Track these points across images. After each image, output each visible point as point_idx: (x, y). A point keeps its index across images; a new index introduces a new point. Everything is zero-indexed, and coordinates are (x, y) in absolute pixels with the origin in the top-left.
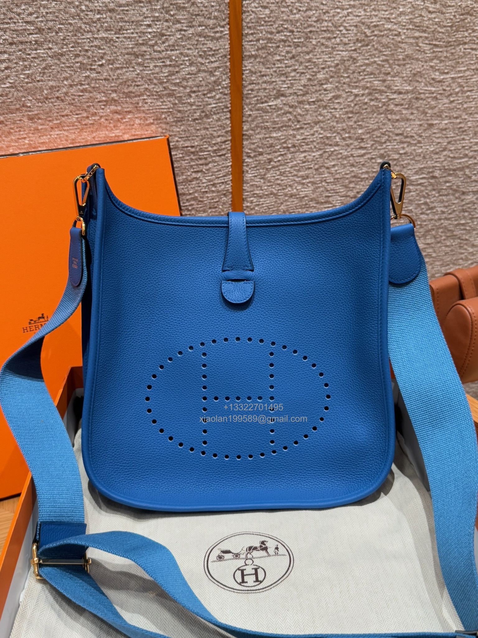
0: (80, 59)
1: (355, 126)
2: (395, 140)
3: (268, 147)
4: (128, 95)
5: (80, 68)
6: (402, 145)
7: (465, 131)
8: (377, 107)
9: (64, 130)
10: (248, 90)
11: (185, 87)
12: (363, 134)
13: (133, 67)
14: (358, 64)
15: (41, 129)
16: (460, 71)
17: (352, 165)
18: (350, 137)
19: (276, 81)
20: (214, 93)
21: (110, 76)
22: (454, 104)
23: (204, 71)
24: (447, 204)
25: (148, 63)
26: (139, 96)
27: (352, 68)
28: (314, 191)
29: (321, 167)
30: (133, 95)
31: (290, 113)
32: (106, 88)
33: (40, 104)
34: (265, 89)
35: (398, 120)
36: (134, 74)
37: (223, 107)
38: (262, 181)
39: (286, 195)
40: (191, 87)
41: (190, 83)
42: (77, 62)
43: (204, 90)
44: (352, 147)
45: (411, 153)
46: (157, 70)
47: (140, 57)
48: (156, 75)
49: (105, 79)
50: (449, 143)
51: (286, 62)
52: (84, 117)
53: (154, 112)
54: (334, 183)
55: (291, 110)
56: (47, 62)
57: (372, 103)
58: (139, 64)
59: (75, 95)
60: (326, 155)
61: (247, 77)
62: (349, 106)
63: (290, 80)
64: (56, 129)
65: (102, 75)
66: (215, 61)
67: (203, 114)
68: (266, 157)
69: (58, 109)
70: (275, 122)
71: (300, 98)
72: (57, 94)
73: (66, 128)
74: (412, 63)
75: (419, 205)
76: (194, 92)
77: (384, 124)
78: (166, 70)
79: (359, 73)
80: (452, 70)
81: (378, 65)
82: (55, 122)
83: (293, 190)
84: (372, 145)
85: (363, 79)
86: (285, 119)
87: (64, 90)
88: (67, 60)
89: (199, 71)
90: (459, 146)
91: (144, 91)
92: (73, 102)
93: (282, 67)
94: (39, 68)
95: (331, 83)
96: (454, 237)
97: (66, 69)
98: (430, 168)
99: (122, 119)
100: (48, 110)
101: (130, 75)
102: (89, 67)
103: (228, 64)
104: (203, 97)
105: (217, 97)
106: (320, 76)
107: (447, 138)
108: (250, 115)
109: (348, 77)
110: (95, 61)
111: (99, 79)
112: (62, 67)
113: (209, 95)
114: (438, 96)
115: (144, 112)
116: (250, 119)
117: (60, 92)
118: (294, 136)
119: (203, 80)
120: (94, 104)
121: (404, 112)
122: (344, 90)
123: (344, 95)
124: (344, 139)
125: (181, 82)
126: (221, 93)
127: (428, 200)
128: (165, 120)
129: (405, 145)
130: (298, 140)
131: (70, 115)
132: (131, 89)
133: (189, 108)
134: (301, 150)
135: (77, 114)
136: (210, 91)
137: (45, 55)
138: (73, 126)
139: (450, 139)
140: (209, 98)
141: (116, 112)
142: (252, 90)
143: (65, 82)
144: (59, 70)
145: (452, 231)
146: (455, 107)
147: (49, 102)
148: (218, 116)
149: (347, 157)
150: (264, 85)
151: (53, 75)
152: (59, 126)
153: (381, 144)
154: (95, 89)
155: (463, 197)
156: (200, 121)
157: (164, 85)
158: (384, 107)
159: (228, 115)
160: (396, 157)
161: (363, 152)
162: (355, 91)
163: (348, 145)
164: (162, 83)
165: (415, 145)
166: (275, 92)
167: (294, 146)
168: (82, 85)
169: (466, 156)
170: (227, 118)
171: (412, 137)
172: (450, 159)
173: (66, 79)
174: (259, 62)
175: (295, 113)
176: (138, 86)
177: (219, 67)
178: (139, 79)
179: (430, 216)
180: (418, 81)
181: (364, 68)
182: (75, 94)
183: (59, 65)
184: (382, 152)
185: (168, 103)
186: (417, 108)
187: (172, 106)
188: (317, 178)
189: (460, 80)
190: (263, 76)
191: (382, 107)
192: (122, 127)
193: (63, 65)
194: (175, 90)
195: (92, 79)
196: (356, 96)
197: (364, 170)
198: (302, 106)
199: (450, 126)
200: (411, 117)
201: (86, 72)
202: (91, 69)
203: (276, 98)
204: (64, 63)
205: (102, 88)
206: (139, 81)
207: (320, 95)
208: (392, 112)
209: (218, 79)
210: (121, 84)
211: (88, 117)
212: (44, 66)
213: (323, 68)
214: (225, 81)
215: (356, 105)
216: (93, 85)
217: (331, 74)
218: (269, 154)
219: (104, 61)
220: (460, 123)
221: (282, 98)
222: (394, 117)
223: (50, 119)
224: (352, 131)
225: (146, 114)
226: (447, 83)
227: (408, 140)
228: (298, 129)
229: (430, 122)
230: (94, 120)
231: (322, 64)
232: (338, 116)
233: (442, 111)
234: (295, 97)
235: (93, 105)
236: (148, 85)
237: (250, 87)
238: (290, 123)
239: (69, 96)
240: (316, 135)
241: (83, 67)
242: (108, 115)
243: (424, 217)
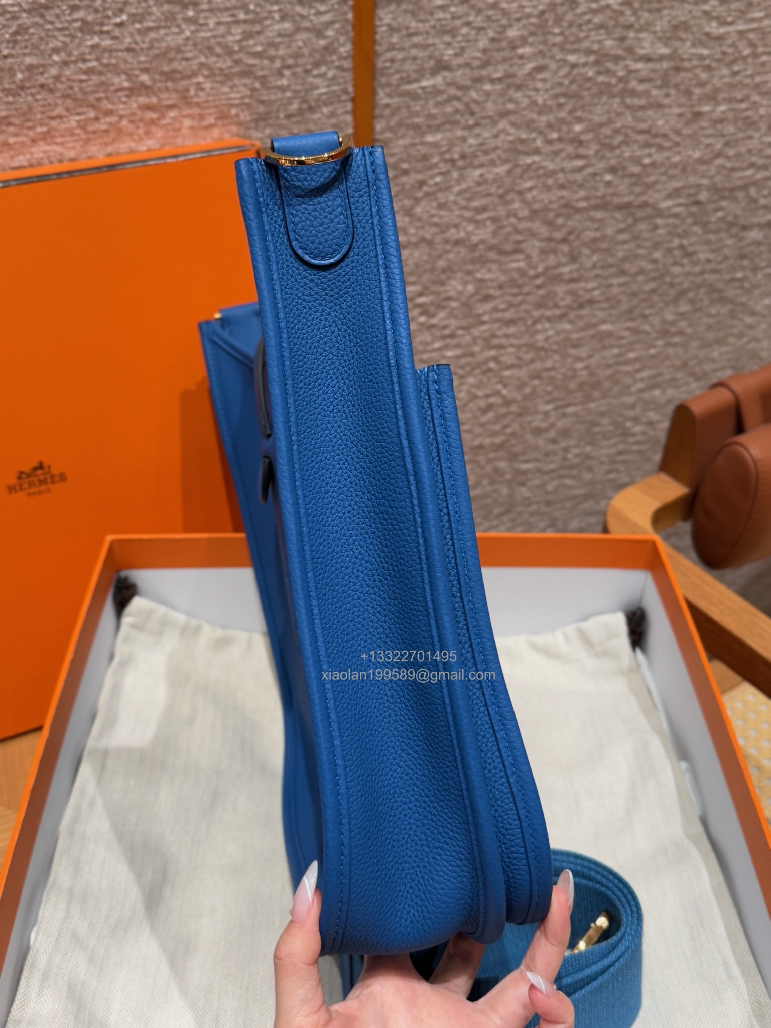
0: (80, 14)
1: (569, 119)
2: (636, 141)
3: (418, 161)
4: (169, 76)
5: (81, 29)
6: (646, 151)
7: (754, 123)
8: (608, 85)
9: (56, 144)
10: (385, 62)
11: (272, 59)
12: (582, 132)
13: (179, 26)
14: (578, 11)
15: (15, 143)
16: (753, 20)
17: (562, 187)
18: (560, 139)
19: (434, 45)
20: (323, 69)
21: (136, 43)
22: (739, 78)
23: (307, 29)
24: (714, 247)
25: (206, 18)
26: (189, 77)
27: (569, 17)
28: (495, 233)
29: (508, 192)
30: (178, 76)
31: (458, 99)
32: (129, 66)
33: (10, 99)
34: (415, 58)
35: (642, 108)
36: (180, 39)
37: (339, 93)
38: (407, 219)
39: (447, 241)
40: (283, 59)
41: (282, 52)
42: (76, 20)
43: (305, 64)
44: (563, 155)
45: (662, 164)
46: (222, 29)
47: (191, 7)
48: (219, 40)
49: (129, 50)
50: (727, 144)
51: (453, 9)
52: (89, 119)
53: (216, 107)
54: (530, 219)
55: (459, 94)
56: (20, 21)
57: (601, 79)
58: (189, 20)
59: (73, 81)
60: (518, 171)
61: (382, 38)
62: (560, 84)
63: (459, 42)
64: (41, 143)
65: (122, 42)
66: (327, 12)
67: (305, 106)
68: (415, 177)
69: (43, 106)
70: (431, 117)
71: (477, 73)
72: (41, 80)
73: (59, 140)
74: (672, 7)
75: (669, 251)
76: (289, 67)
77: (619, 115)
78: (238, 30)
79: (580, 26)
80: (739, 18)
81: (615, 11)
82: (39, 129)
83: (458, 231)
84: (597, 151)
85: (587, 37)
86: (449, 110)
87: (54, 71)
88: (57, 16)
89: (298, 29)
90: (743, 149)
91: (199, 69)
92: (70, 92)
93: (445, 19)
94: (7, 32)
95: (531, 45)
96: (723, 300)
97: (56, 33)
98: (690, 186)
99: (159, 119)
100: (24, 107)
101: (172, 40)
102: (97, 28)
103: (350, 16)
104: (303, 75)
105: (330, 74)
106: (513, 33)
107: (723, 135)
108: (387, 106)
109: (562, 33)
110: (109, 17)
111: (117, 50)
112: (48, 30)
113: (315, 72)
114: (714, 64)
115: (198, 105)
116: (387, 112)
117: (46, 75)
118: (464, 139)
119: (305, 45)
120: (109, 94)
121: (654, 92)
122: (553, 57)
123: (553, 66)
124: (549, 142)
125: (264, 51)
126: (338, 68)
127: (685, 242)
128: (236, 120)
129: (653, 150)
130: (471, 146)
131: (66, 117)
132: (175, 65)
133: (279, 95)
134: (476, 162)
135: (78, 114)
136: (317, 65)
137: (16, 9)
138: (72, 134)
139: (728, 138)
140: (316, 77)
141: (149, 108)
142: (392, 61)
143: (56, 58)
144: (43, 34)
145: (720, 291)
146: (741, 82)
147: (26, 95)
148: (331, 109)
149: (553, 173)
150: (414, 52)
151: (32, 44)
152: (47, 136)
153: (612, 148)
154: (111, 68)
155: (742, 234)
156: (298, 119)
157: (236, 57)
158: (621, 86)
159: (349, 106)
160: (636, 169)
161: (580, 163)
162: (572, 58)
163: (556, 153)
164: (230, 52)
165: (669, 148)
166: (432, 63)
167: (463, 156)
168: (85, 61)
169: (752, 165)
170: (346, 113)
171: (665, 136)
172: (724, 172)
173: (56, 51)
174: (405, 11)
175: (466, 99)
176: (187, 59)
177: (332, 22)
178: (189, 48)
179: (688, 268)
180: (680, 39)
181: (588, 17)
182: (74, 77)
183: (42, 26)
184: (613, 162)
185: (242, 89)
186: (676, 86)
187: (248, 93)
188: (502, 211)
189: (752, 35)
190: (411, 35)
191: (616, 86)
192: (160, 133)
193: (49, 26)
194: (254, 65)
195: (105, 50)
196: (574, 66)
197: (582, 193)
198: (478, 86)
199: (730, 115)
200: (666, 101)
201: (92, 38)
202: (102, 32)
203: (434, 72)
204: (51, 23)
205: (122, 66)
206: (190, 51)
207: (511, 66)
208: (634, 93)
209: (332, 43)
210: (156, 57)
211: (97, 119)
212: (13, 28)
213: (518, 20)
214: (343, 45)
215: (572, 82)
216: (105, 61)
217: (532, 29)
218: (419, 172)
219: (124, 17)
220: (746, 110)
221: (445, 74)
222: (637, 102)
223: (30, 124)
224: (564, 128)
225: (203, 108)
226: (730, 41)
227: (658, 140)
228: (470, 128)
229: (697, 109)
230: (110, 124)
231: (516, 12)
232: (540, 102)
233: (717, 91)
234: (468, 72)
235: (107, 98)
236: (207, 57)
237: (389, 55)
238: (457, 117)
239: (62, 83)
240: (502, 136)
241: (87, 28)
242: (133, 114)
243: (677, 269)
